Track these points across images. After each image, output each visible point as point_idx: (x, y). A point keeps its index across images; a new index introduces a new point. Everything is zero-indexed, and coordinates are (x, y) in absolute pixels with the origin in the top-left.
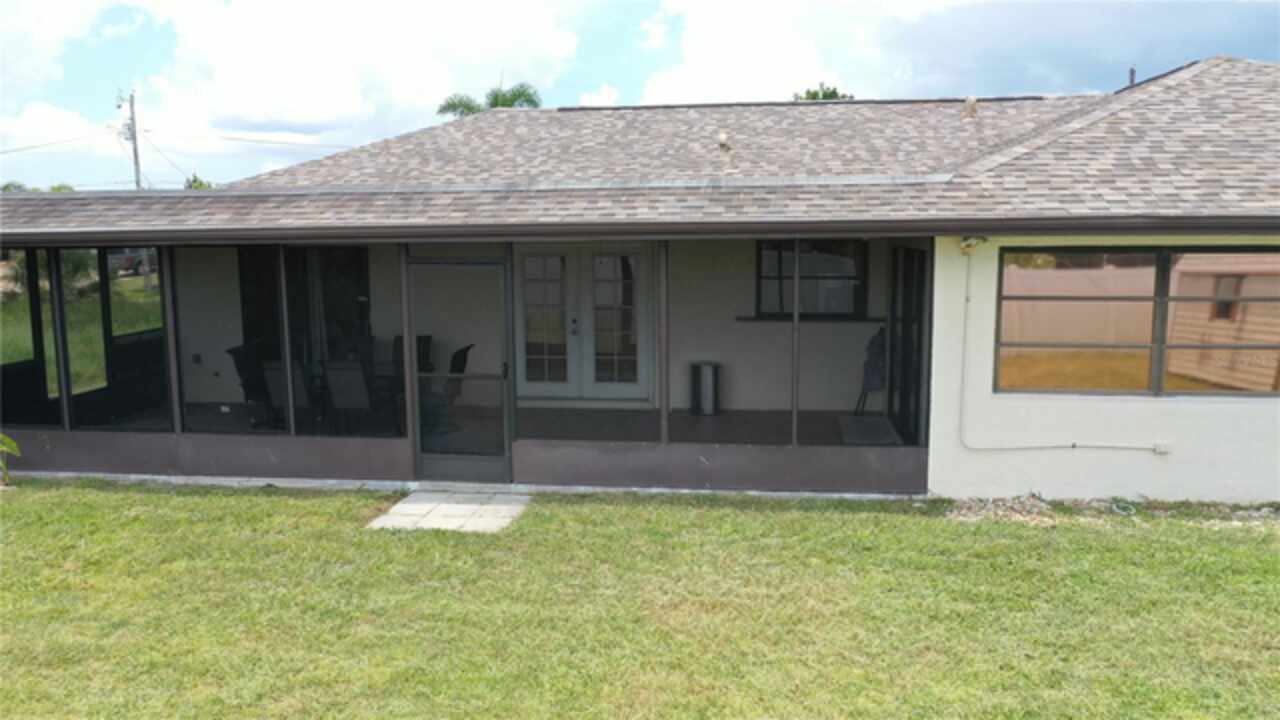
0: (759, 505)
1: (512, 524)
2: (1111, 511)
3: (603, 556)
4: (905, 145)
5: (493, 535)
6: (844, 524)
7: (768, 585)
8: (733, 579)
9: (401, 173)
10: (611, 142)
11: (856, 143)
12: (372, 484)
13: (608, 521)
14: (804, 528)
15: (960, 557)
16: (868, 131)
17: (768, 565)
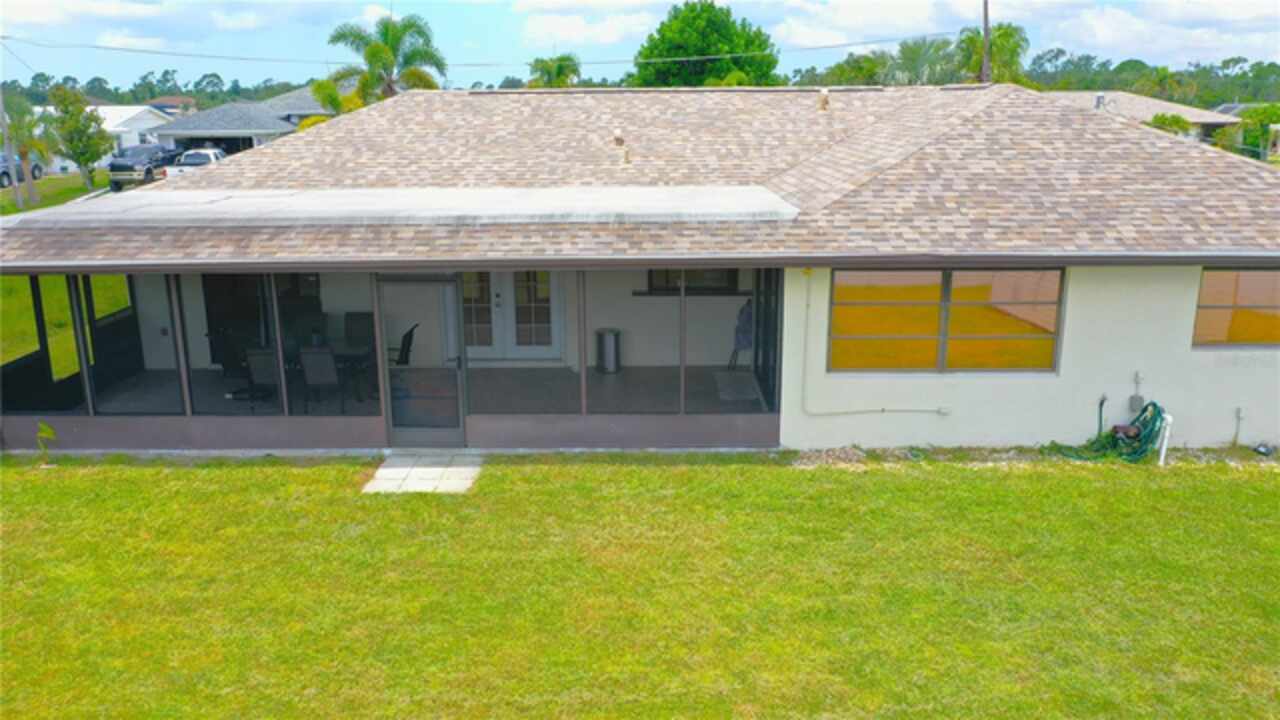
0: (656, 460)
1: (474, 483)
2: (906, 458)
3: (549, 510)
4: (769, 140)
5: (464, 496)
6: (719, 474)
7: (667, 529)
8: (642, 525)
9: (338, 164)
10: (520, 132)
11: (729, 136)
12: (354, 452)
13: (546, 480)
14: (690, 480)
15: (798, 500)
16: (739, 124)
17: (665, 513)
